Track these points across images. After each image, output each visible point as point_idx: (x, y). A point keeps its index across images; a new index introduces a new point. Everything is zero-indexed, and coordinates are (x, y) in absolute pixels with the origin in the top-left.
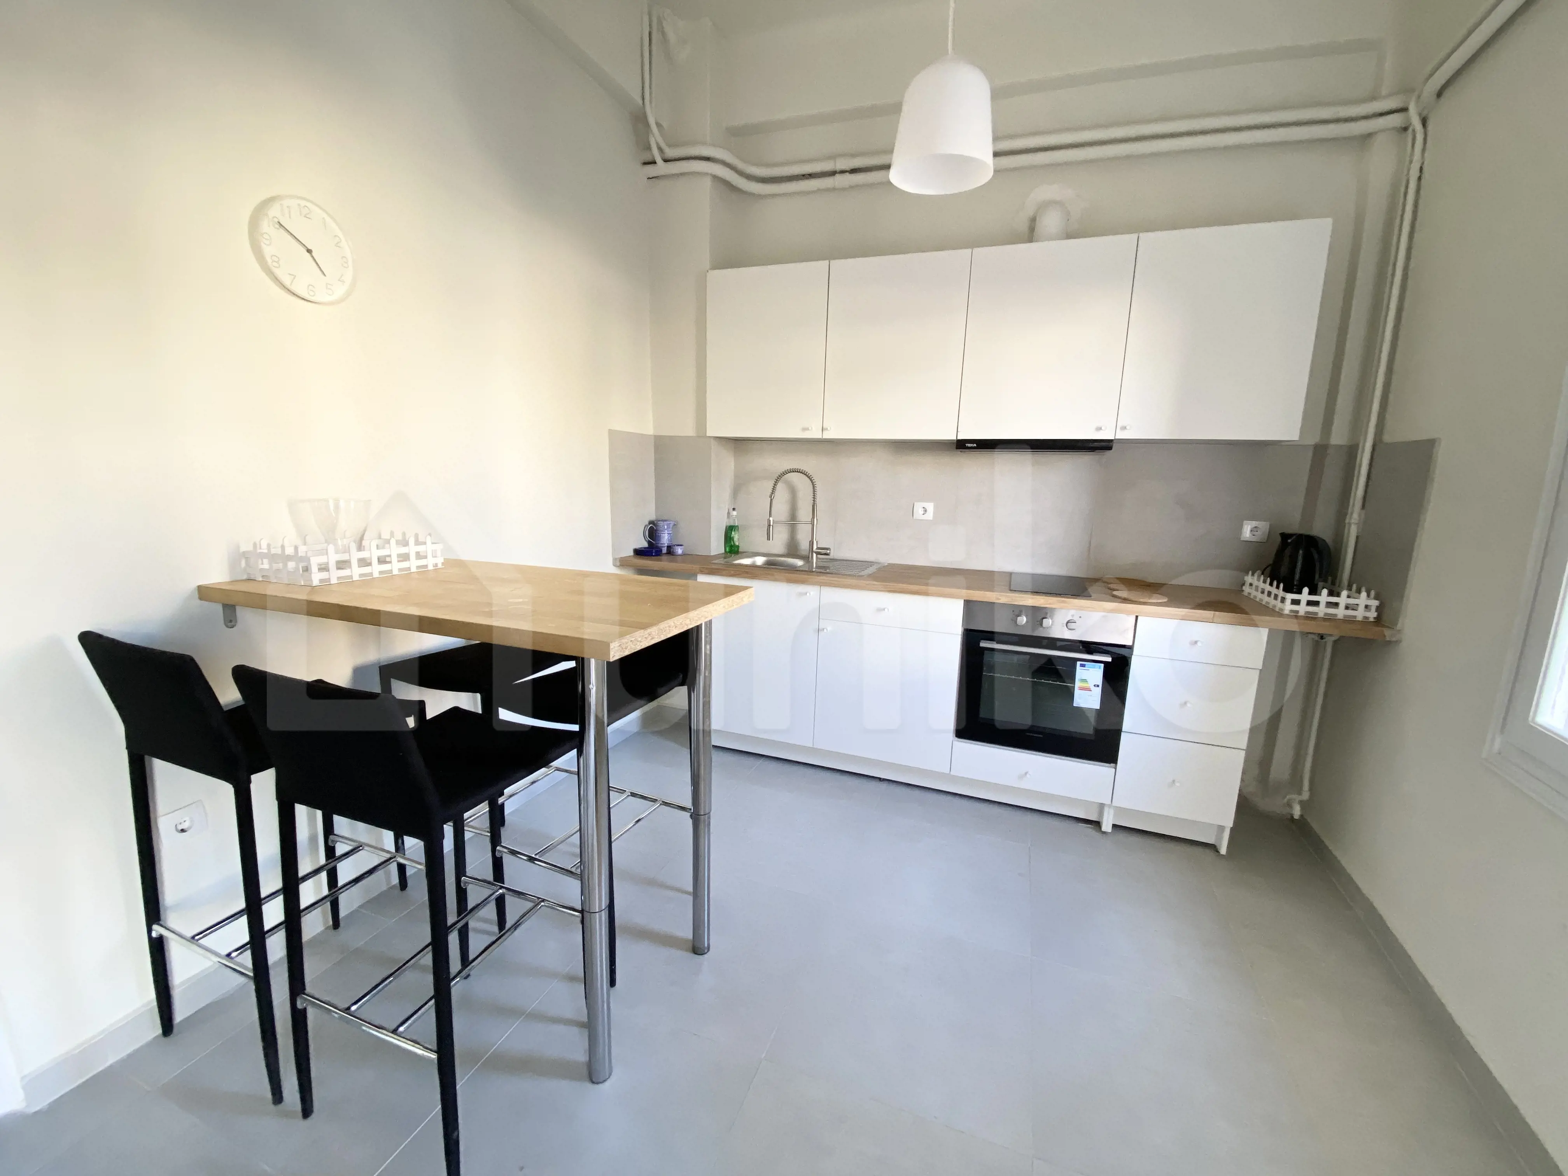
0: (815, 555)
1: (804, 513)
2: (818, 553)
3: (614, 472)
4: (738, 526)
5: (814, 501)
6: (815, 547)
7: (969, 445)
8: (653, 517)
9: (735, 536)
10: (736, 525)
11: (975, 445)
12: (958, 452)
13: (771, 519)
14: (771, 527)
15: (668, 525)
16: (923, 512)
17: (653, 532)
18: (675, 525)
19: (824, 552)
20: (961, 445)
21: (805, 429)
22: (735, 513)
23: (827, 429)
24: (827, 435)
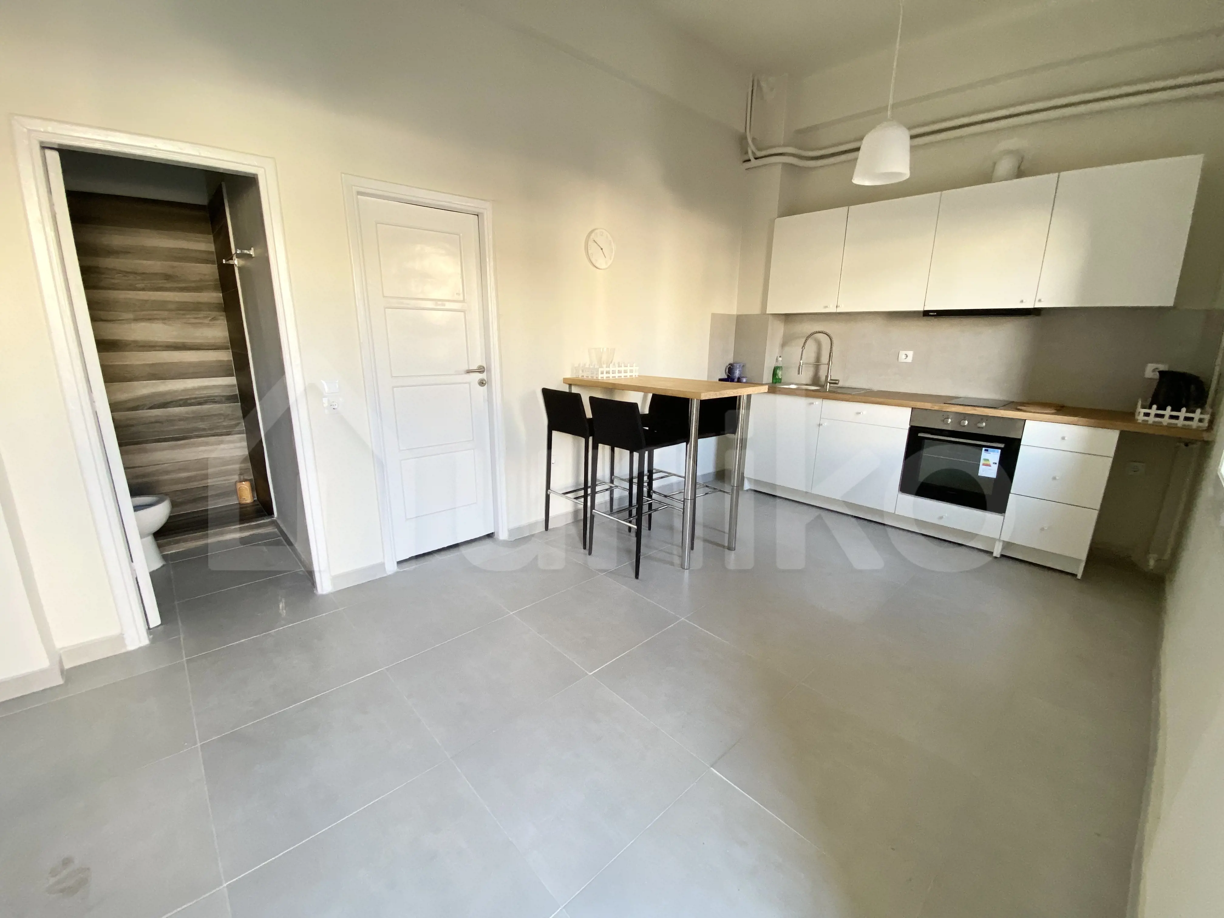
0: (828, 384)
1: (825, 359)
2: (830, 383)
3: (712, 336)
4: (782, 367)
5: (831, 350)
6: (829, 379)
7: (931, 314)
8: (731, 361)
9: (779, 373)
10: (781, 366)
11: (935, 314)
12: (925, 318)
13: (801, 362)
14: (801, 366)
15: (740, 366)
16: (905, 358)
17: (730, 369)
18: (743, 366)
19: (835, 382)
20: (926, 314)
21: (826, 307)
22: (780, 359)
23: (839, 306)
24: (839, 310)
